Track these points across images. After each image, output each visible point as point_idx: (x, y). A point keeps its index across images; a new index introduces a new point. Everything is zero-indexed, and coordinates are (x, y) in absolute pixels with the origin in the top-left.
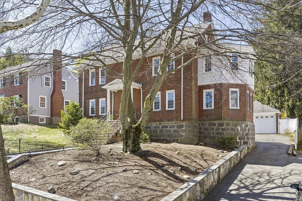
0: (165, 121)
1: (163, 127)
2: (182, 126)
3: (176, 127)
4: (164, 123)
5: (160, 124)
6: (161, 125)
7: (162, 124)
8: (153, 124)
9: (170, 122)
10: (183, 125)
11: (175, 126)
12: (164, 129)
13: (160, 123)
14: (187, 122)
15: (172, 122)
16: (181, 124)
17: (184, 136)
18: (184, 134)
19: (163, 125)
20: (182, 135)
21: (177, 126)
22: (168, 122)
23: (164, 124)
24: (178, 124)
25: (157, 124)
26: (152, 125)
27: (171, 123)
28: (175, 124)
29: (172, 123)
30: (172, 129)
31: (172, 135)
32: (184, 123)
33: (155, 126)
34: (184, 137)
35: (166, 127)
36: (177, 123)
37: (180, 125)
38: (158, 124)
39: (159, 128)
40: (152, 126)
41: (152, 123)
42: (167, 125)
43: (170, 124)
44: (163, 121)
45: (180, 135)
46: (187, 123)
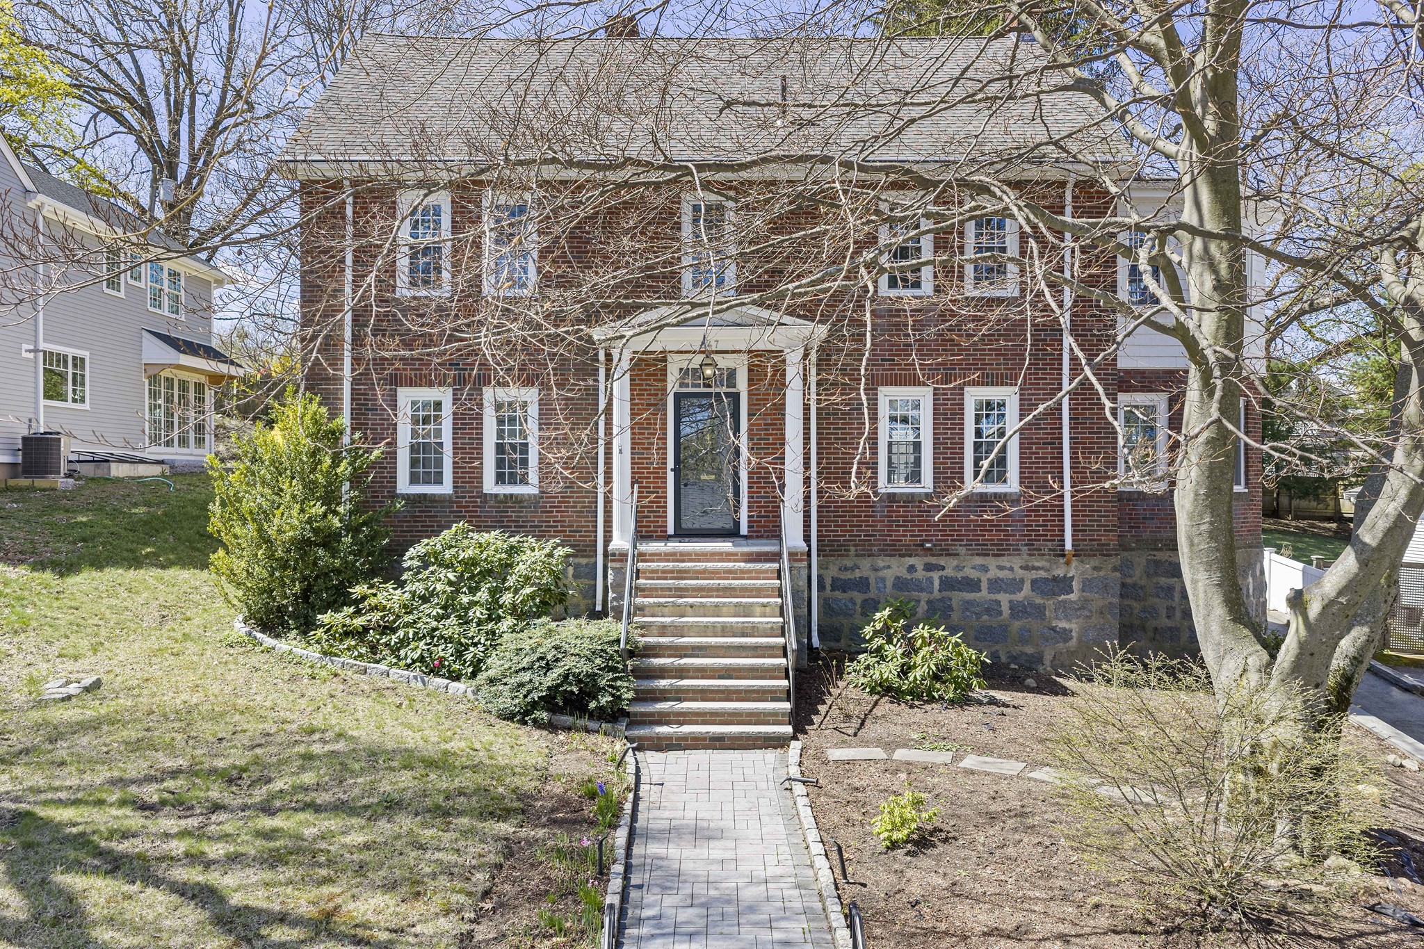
0: (962, 550)
1: (947, 584)
2: (1063, 584)
3: (1027, 586)
4: (955, 563)
5: (929, 567)
6: (936, 576)
7: (943, 568)
8: (889, 567)
9: (992, 562)
10: (1072, 578)
11: (1022, 581)
12: (957, 597)
13: (933, 560)
14: (1095, 562)
15: (1004, 562)
16: (1060, 572)
17: (1074, 634)
18: (1074, 626)
19: (949, 572)
20: (1065, 629)
21: (1034, 582)
22: (979, 560)
23: (959, 568)
24: (1042, 574)
25: (912, 568)
26: (881, 574)
27: (1001, 568)
28: (1021, 572)
29: (1008, 565)
30: (1004, 599)
31: (1004, 628)
32: (1075, 571)
33: (897, 578)
34: (1073, 643)
35: (973, 585)
36: (1037, 564)
37: (1055, 579)
38: (920, 567)
39: (921, 590)
40: (883, 580)
41: (881, 562)
42: (974, 574)
43: (994, 573)
44: (953, 549)
45: (1053, 629)
46: (1095, 568)
